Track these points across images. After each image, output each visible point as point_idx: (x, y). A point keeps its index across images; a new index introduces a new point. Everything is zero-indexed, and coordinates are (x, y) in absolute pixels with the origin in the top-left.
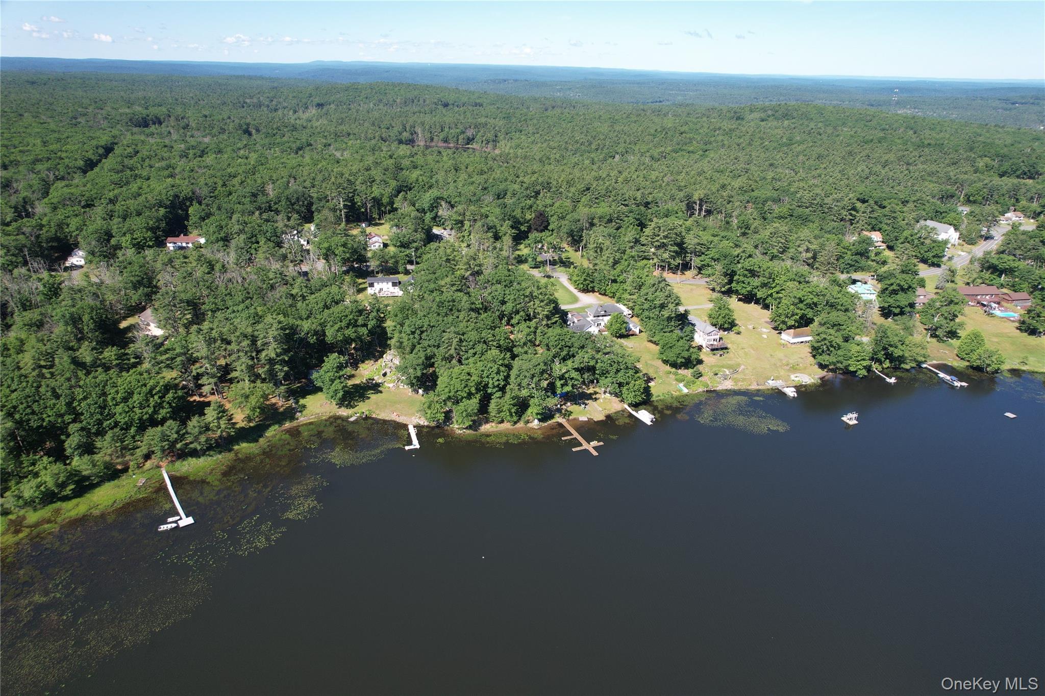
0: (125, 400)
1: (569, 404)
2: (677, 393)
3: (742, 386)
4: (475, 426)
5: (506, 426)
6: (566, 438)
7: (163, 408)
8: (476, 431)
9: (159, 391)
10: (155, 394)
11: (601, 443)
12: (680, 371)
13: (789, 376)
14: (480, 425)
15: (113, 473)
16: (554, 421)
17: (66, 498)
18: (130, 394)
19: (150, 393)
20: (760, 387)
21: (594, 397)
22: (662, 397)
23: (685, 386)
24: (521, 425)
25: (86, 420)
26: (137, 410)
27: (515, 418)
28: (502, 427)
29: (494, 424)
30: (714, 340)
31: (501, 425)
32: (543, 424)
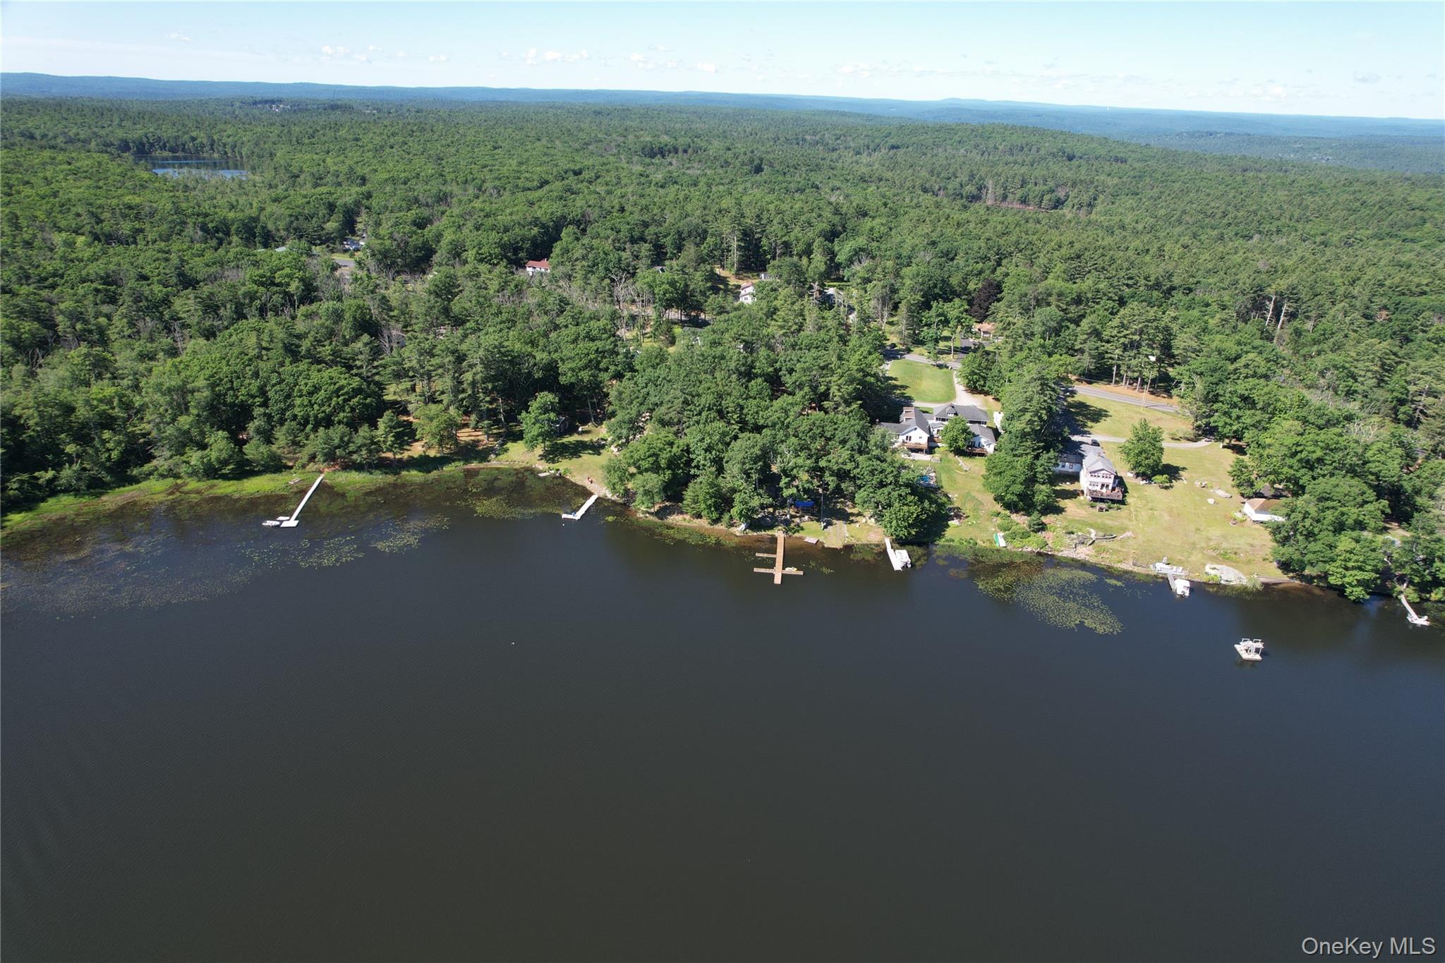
0: (311, 394)
1: (806, 517)
2: (987, 545)
3: (1105, 560)
4: (662, 513)
5: (704, 523)
6: (761, 555)
7: (344, 411)
8: (662, 519)
9: (347, 393)
10: (343, 395)
11: (801, 573)
12: (1014, 517)
13: (1204, 565)
14: (670, 514)
15: (276, 466)
16: (770, 532)
17: (225, 477)
18: (316, 389)
19: (337, 393)
20: (1136, 569)
21: (851, 518)
22: (955, 544)
23: (1005, 538)
24: (721, 527)
25: (274, 409)
26: (316, 407)
27: (715, 515)
28: (697, 522)
29: (687, 517)
30: (1103, 485)
31: (696, 520)
32: (751, 533)
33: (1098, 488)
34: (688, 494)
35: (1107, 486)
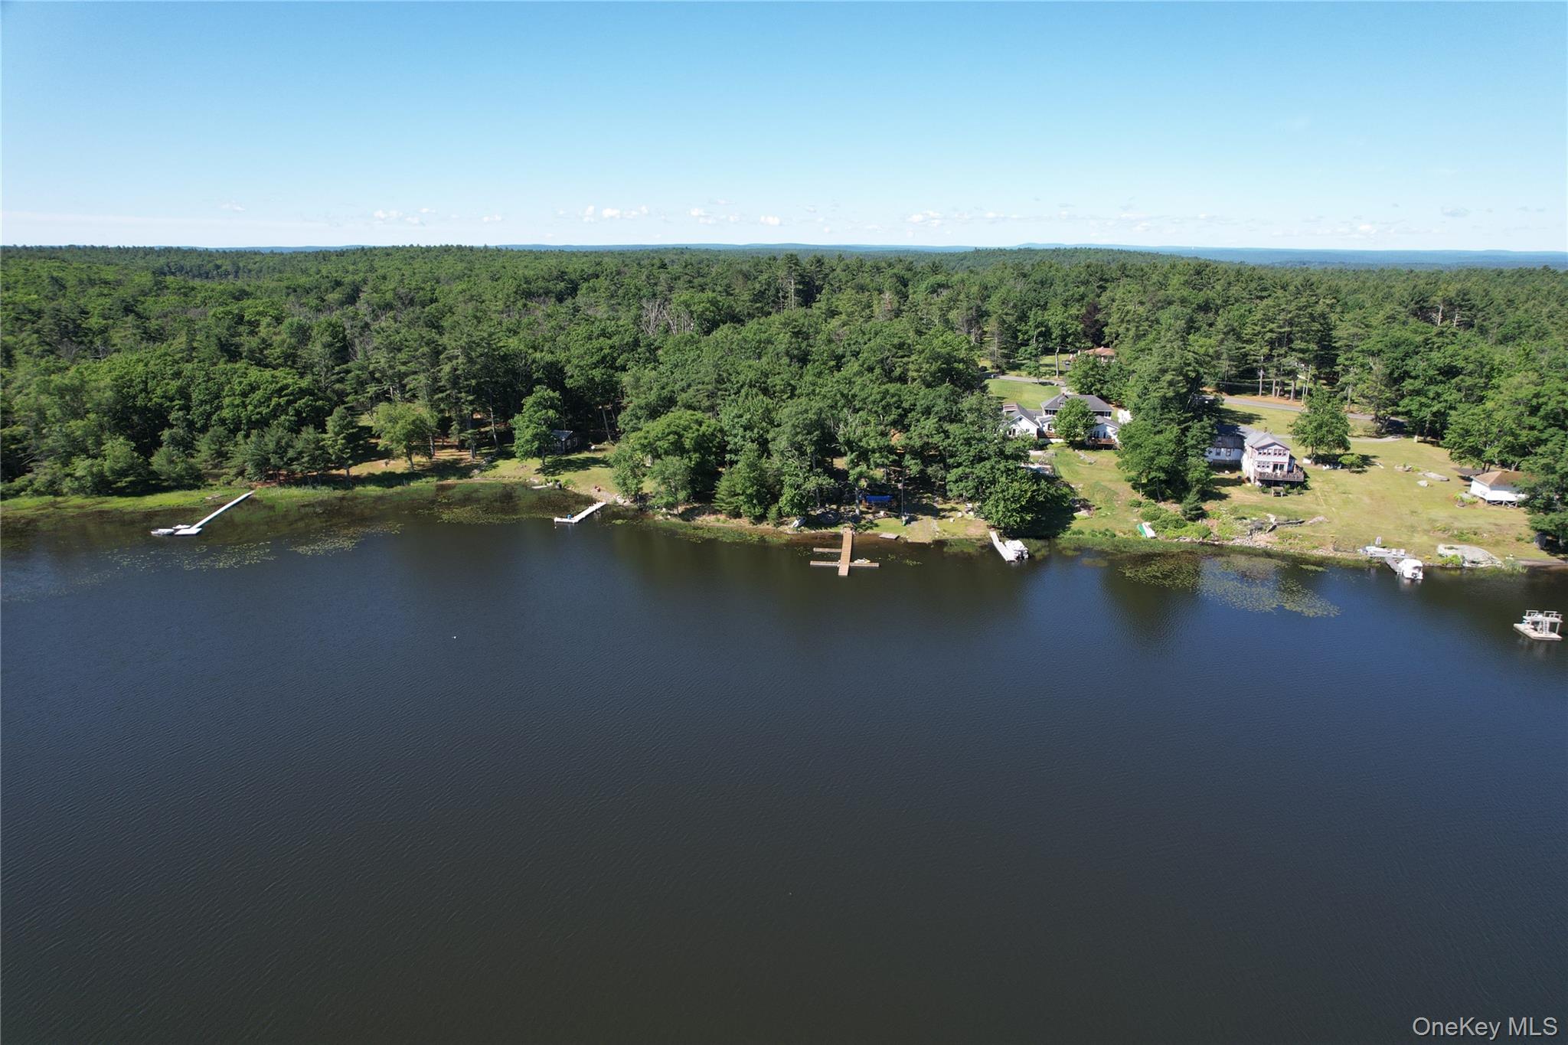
0: (244, 394)
1: (882, 513)
2: (1130, 536)
3: (1295, 548)
5: (744, 523)
6: (821, 550)
7: (287, 414)
9: (292, 394)
10: (285, 395)
11: (877, 565)
12: (1162, 505)
13: (1435, 547)
14: (698, 515)
15: (194, 480)
16: (833, 530)
18: (253, 388)
19: (279, 392)
20: (1339, 555)
21: (942, 514)
22: (1087, 536)
23: (1153, 527)
24: (766, 527)
26: (250, 408)
27: (758, 511)
28: (734, 523)
29: (722, 517)
30: (1275, 467)
31: (733, 520)
32: (807, 531)
33: (1269, 470)
34: (723, 486)
35: (1282, 467)
